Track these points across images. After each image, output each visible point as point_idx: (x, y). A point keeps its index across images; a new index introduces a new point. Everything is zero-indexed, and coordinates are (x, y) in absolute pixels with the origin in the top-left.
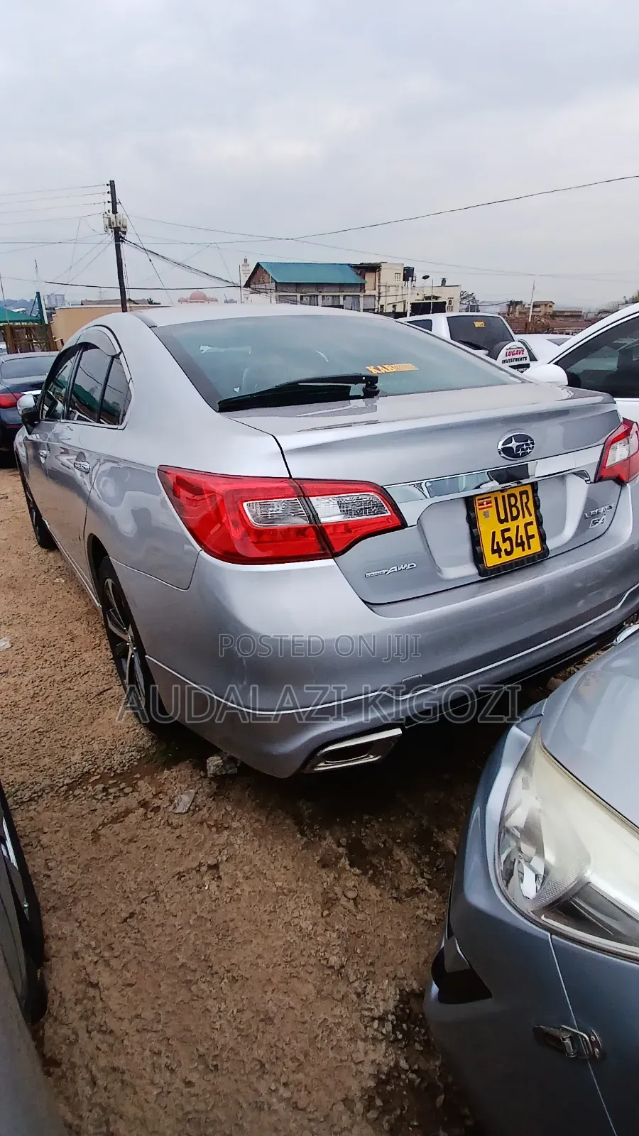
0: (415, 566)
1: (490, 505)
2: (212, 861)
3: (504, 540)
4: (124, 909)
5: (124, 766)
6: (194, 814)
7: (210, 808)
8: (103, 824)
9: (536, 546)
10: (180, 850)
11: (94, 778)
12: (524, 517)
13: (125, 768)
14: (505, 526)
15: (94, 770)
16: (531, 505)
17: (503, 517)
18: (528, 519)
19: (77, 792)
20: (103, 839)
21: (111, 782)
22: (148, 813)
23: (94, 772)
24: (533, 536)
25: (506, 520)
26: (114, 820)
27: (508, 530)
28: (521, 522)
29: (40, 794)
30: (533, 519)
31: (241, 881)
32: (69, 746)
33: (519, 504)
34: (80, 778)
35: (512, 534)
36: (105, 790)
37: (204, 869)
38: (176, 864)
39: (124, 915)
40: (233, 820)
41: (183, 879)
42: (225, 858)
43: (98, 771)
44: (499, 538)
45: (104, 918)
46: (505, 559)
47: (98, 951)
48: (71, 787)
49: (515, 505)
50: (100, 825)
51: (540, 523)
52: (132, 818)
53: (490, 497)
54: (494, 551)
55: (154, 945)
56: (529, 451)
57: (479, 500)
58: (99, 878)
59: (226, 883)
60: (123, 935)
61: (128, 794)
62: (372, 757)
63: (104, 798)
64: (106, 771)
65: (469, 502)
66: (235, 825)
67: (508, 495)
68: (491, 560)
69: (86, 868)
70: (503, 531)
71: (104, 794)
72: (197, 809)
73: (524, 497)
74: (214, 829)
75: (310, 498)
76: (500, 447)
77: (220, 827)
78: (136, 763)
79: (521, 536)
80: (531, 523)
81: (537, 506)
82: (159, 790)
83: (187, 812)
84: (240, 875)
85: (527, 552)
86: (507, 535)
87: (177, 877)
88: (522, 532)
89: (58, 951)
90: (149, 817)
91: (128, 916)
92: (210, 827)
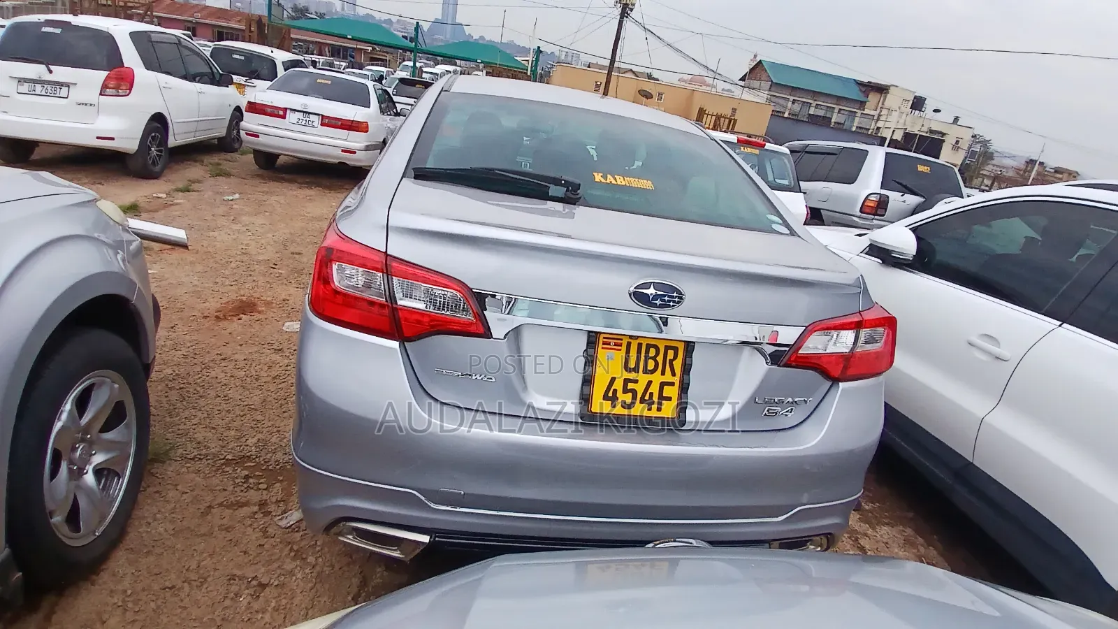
0: (494, 380)
1: (620, 348)
2: (264, 580)
3: (625, 391)
4: (172, 579)
5: (278, 465)
6: (292, 532)
7: (306, 534)
8: (221, 505)
9: (669, 410)
10: (251, 557)
11: (249, 464)
12: (663, 373)
13: (278, 467)
14: (632, 376)
15: (254, 457)
16: (678, 365)
17: (632, 364)
18: (668, 377)
19: (227, 469)
20: (209, 517)
21: (257, 473)
22: (259, 513)
23: (254, 459)
24: (669, 399)
25: (636, 370)
26: (231, 506)
27: (636, 381)
28: (657, 378)
29: (202, 457)
30: (676, 380)
31: (270, 609)
32: (256, 429)
33: (660, 359)
34: (240, 459)
35: (639, 389)
36: (247, 477)
37: (254, 583)
38: (240, 567)
39: (168, 584)
40: (312, 555)
41: (232, 582)
42: (276, 583)
43: (257, 459)
44: (618, 385)
45: (154, 577)
46: (619, 410)
47: (127, 599)
48: (228, 463)
49: (654, 358)
50: (218, 504)
51: (684, 389)
52: (245, 511)
53: (621, 340)
54: (606, 397)
55: (165, 620)
56: (671, 304)
57: (604, 338)
58: (179, 546)
59: (256, 606)
60: (154, 598)
61: (260, 489)
62: (399, 552)
63: (240, 484)
64: (263, 462)
65: (593, 339)
66: (311, 559)
67: (647, 344)
68: (599, 405)
69: (176, 533)
70: (626, 381)
71: (243, 481)
72: (296, 529)
73: (671, 354)
74: (293, 554)
75: (394, 277)
76: (632, 289)
77: (298, 555)
78: (289, 467)
79: (651, 394)
80: (672, 384)
81: (686, 369)
82: (285, 498)
83: (287, 528)
84: (273, 605)
85: (654, 413)
86: (630, 386)
87: (229, 577)
88: (654, 389)
89: (105, 583)
90: (256, 516)
91: (170, 586)
92: (291, 550)
